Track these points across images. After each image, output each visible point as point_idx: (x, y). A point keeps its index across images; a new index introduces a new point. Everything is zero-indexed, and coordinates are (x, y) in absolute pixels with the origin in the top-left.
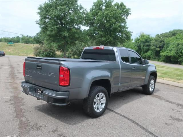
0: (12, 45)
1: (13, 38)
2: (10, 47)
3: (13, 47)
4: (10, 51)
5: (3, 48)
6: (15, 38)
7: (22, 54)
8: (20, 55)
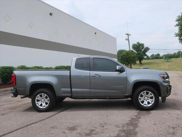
0: (169, 60)
1: (174, 53)
2: (167, 63)
3: (170, 62)
4: (165, 67)
5: (160, 65)
6: (176, 53)
7: (177, 69)
8: (174, 70)
